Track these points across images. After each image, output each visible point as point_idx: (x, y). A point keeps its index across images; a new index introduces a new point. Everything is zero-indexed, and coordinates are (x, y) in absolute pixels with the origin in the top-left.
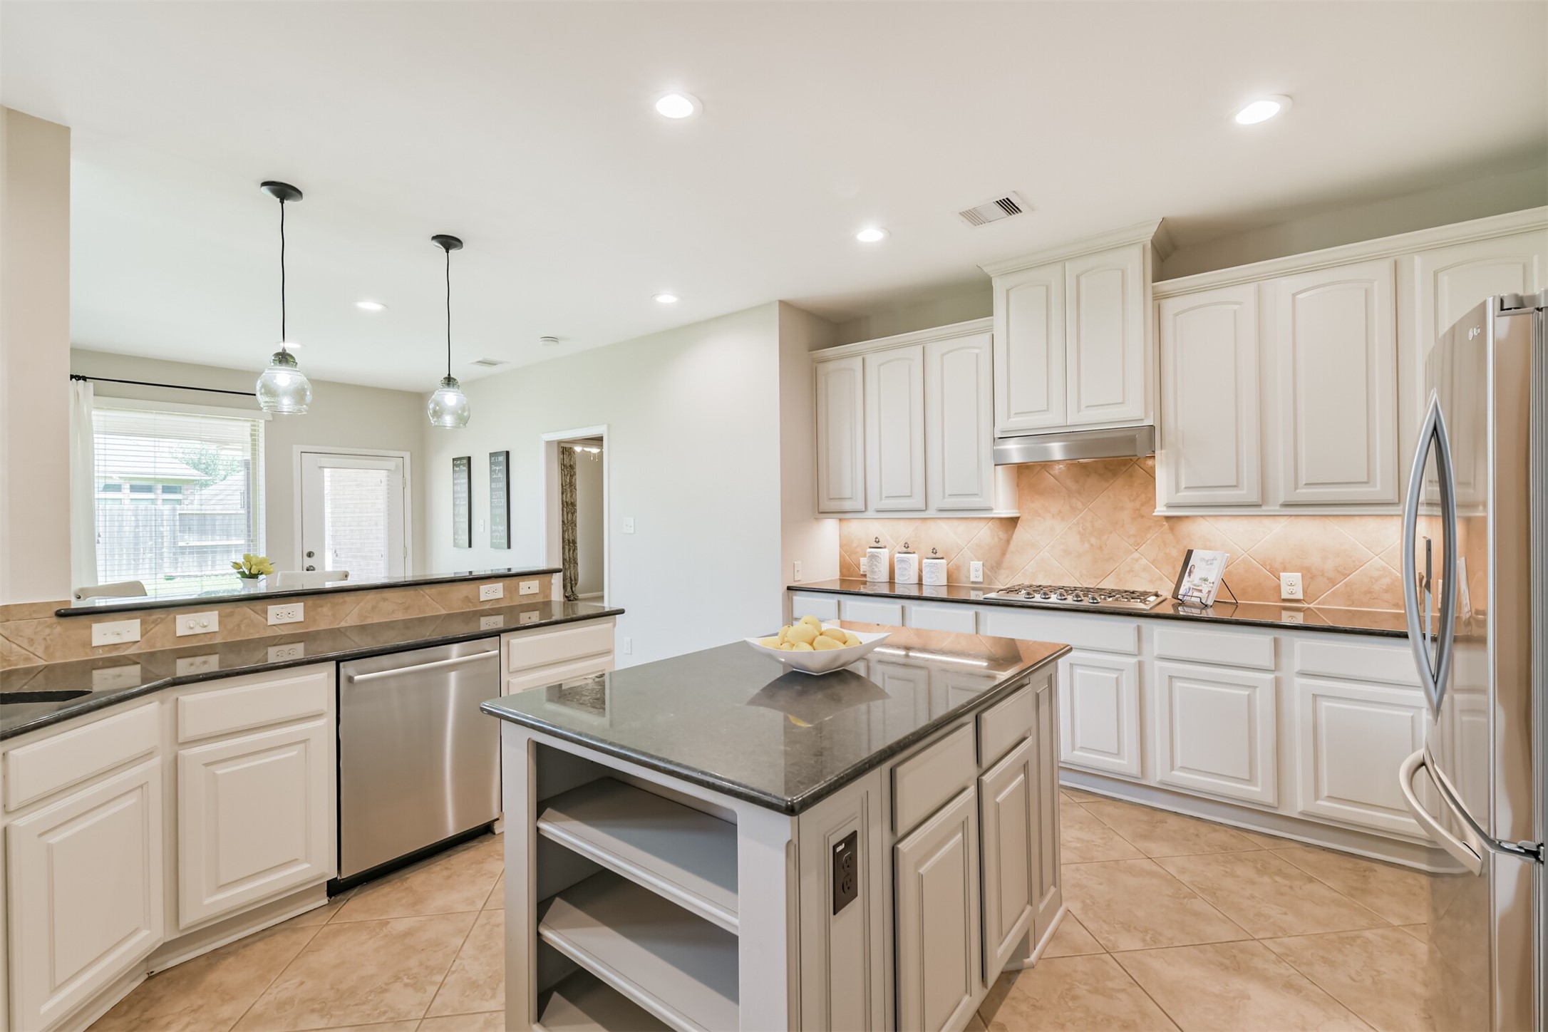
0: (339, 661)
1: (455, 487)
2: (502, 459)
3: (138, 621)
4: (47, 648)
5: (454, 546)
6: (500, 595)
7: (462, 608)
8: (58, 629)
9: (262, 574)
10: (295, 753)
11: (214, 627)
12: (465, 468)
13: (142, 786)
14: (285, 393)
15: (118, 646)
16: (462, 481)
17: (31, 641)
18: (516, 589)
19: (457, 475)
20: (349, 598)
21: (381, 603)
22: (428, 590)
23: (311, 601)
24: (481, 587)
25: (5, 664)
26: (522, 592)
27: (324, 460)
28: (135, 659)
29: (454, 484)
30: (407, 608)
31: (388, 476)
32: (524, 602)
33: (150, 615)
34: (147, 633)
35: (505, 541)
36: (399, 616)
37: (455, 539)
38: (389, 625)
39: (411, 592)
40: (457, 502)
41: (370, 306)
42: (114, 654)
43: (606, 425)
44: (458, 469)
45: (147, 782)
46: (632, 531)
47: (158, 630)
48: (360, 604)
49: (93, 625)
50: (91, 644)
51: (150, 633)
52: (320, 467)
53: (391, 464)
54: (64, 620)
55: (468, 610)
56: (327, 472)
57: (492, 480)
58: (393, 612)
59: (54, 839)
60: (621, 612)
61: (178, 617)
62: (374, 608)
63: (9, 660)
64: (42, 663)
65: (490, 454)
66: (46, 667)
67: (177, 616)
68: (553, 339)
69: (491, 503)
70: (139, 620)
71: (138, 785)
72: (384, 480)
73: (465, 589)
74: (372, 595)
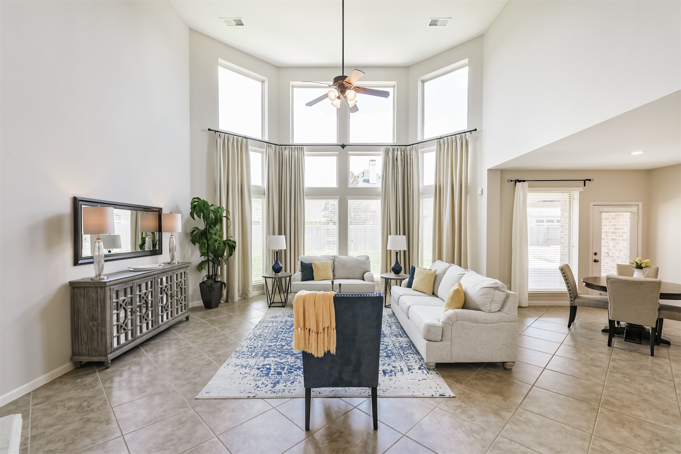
27: (602, 208)
52: (601, 212)
53: (632, 209)
56: (604, 215)
72: (629, 217)
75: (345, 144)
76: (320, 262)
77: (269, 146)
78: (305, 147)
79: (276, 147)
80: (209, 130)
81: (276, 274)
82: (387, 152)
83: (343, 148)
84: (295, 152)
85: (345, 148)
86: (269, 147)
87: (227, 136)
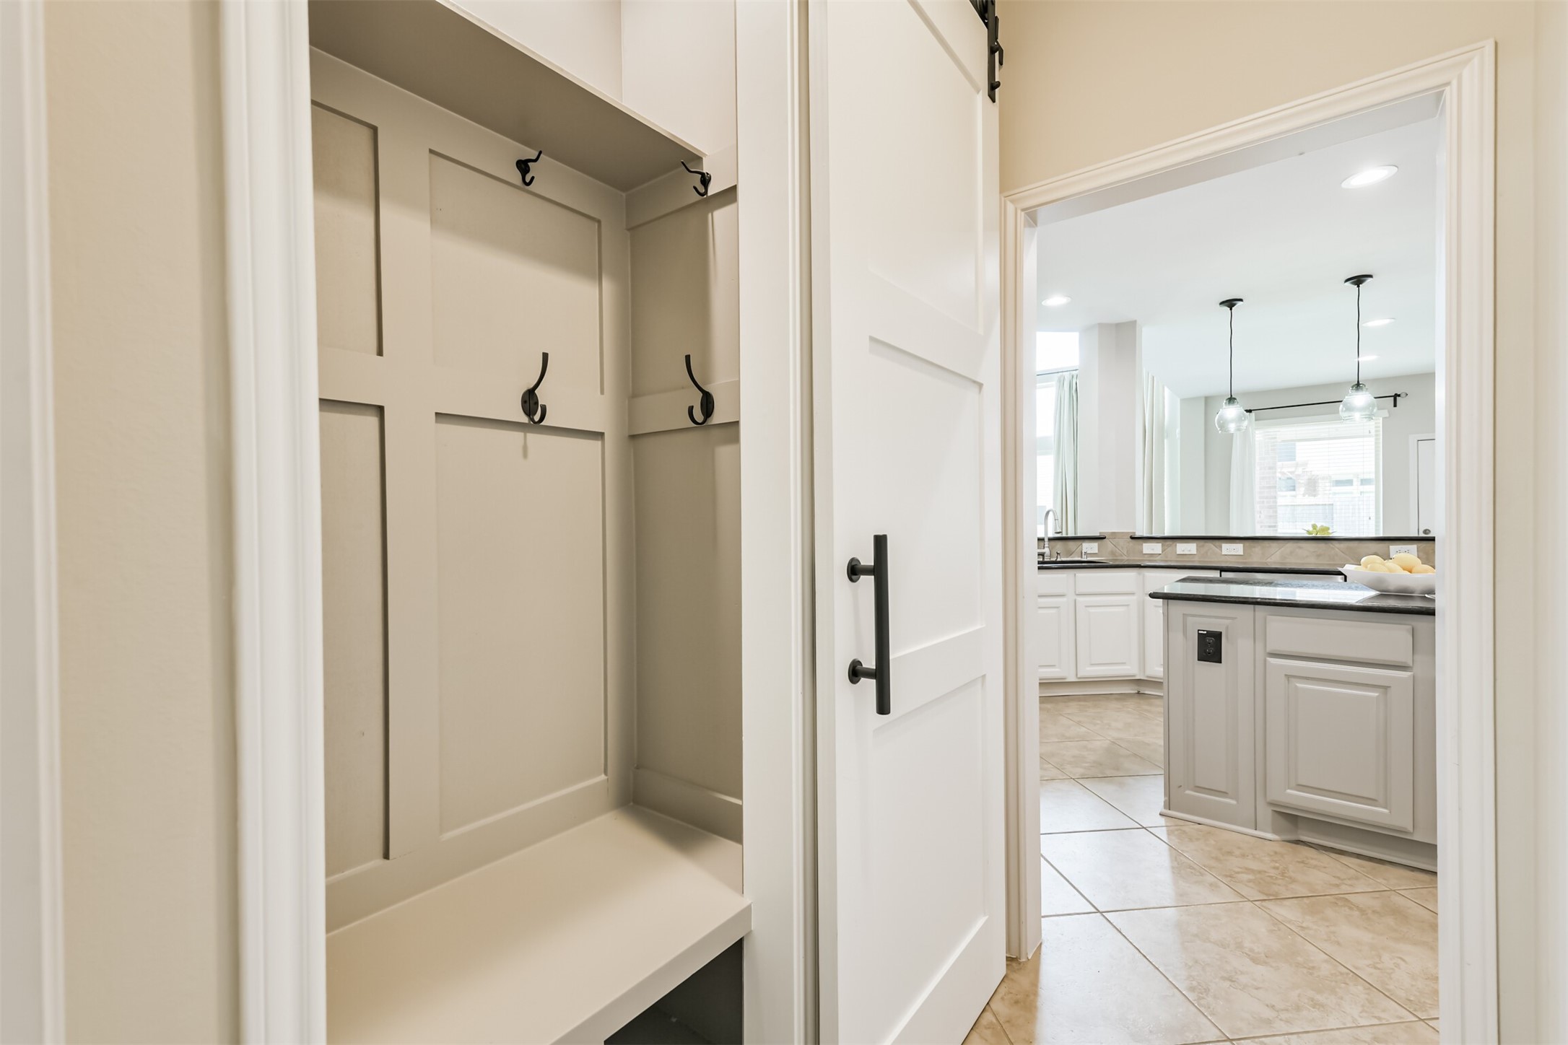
3: (1160, 544)
4: (1127, 552)
8: (1131, 544)
11: (1194, 552)
14: (1232, 421)
15: (1153, 555)
17: (1122, 548)
20: (1274, 544)
22: (1338, 545)
23: (1248, 543)
24: (1391, 547)
33: (1166, 542)
34: (1164, 550)
47: (1169, 549)
49: (1144, 543)
50: (1145, 553)
51: (1166, 552)
54: (1133, 540)
58: (1307, 557)
61: (1178, 544)
62: (1293, 553)
64: (1126, 558)
73: (1376, 546)
74: (1290, 545)
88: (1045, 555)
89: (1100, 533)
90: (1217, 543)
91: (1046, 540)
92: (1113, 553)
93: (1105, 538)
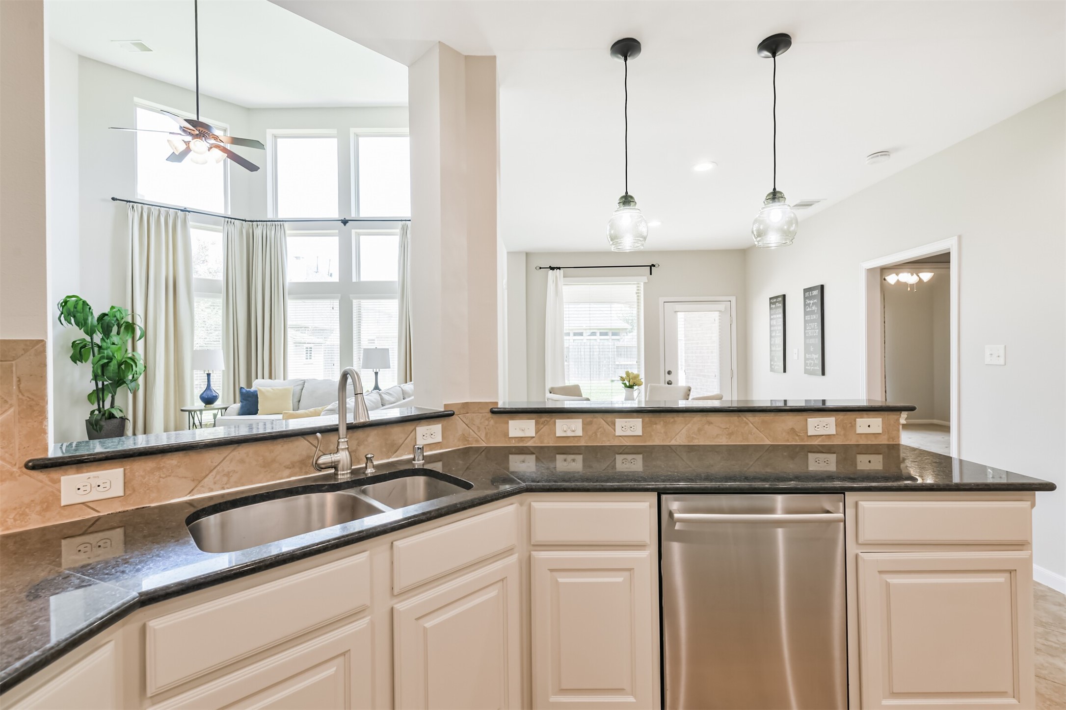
0: (660, 492)
1: (772, 321)
2: (816, 293)
4: (486, 434)
5: (771, 371)
6: (832, 430)
7: (788, 441)
8: (492, 422)
9: (636, 385)
10: (620, 580)
11: (580, 432)
12: (781, 305)
13: (502, 580)
15: (523, 439)
16: (777, 316)
17: (479, 428)
18: (852, 426)
19: (773, 311)
20: (679, 418)
21: (707, 426)
22: (751, 418)
23: (648, 418)
24: (810, 420)
25: (466, 443)
26: (859, 430)
27: (678, 306)
28: (532, 450)
29: (771, 319)
30: (730, 434)
31: (720, 316)
32: (863, 442)
33: (541, 418)
34: (539, 431)
35: (819, 368)
36: (723, 441)
37: (771, 365)
38: (714, 449)
39: (734, 418)
40: (773, 334)
41: (704, 167)
42: (521, 445)
43: (956, 238)
44: (774, 306)
45: (506, 577)
46: (1002, 362)
47: (545, 429)
48: (688, 425)
49: (510, 421)
50: (508, 436)
51: (540, 431)
52: (675, 312)
53: (722, 307)
54: (495, 416)
55: (794, 443)
56: (680, 315)
57: (806, 313)
58: (717, 436)
59: (429, 623)
60: (1049, 487)
62: (699, 430)
63: (468, 440)
64: (484, 444)
65: (804, 289)
66: (486, 447)
67: (557, 421)
68: (884, 153)
69: (805, 333)
70: (534, 421)
71: (500, 579)
72: (717, 319)
73: (791, 421)
74: (697, 418)
75: (347, 219)
76: (272, 389)
77: (227, 222)
78: (286, 224)
79: (242, 224)
80: (113, 199)
81: (207, 406)
82: (404, 230)
83: (345, 225)
84: (271, 230)
85: (347, 224)
86: (229, 223)
87: (148, 208)
88: (340, 466)
89: (445, 405)
90: (609, 417)
91: (342, 430)
92: (464, 438)
93: (452, 415)
